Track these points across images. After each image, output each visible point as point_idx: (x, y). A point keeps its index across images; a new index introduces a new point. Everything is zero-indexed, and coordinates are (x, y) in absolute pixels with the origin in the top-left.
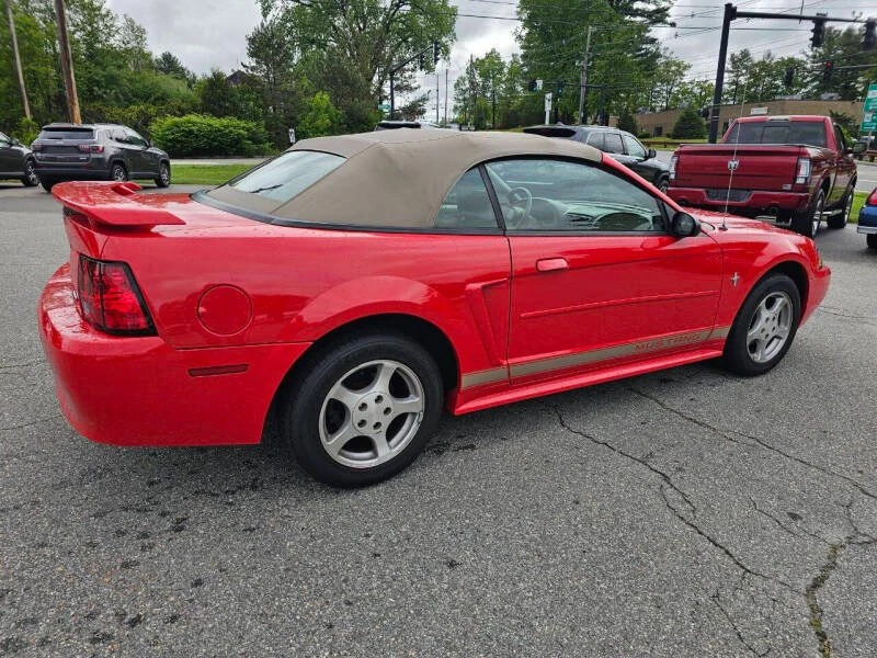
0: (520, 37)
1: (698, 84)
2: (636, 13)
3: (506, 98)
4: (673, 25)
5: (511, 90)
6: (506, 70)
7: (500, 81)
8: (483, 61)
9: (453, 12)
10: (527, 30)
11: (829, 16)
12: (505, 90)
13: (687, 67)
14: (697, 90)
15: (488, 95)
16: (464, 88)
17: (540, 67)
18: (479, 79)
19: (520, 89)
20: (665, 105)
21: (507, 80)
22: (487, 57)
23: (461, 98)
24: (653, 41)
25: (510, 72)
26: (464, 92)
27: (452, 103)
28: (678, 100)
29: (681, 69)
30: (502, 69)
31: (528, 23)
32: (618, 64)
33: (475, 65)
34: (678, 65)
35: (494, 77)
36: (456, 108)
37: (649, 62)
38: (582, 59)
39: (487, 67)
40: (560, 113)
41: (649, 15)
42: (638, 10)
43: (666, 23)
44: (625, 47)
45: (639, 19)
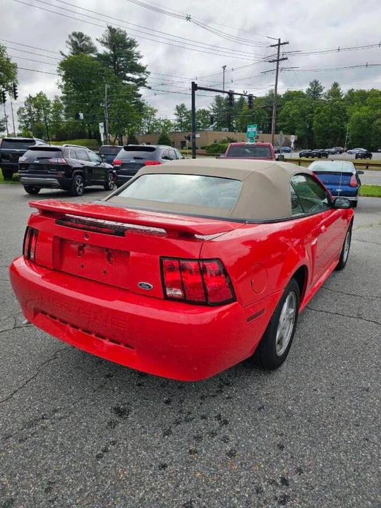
0: (61, 86)
1: (163, 120)
2: (128, 79)
3: (54, 122)
4: (150, 88)
5: (56, 117)
6: (52, 105)
7: (49, 112)
8: (35, 99)
9: (15, 66)
10: (65, 83)
11: (235, 92)
12: (53, 117)
13: (156, 111)
14: (162, 123)
15: (42, 120)
16: (24, 114)
17: (77, 105)
18: (35, 110)
19: (63, 117)
20: (147, 130)
21: (54, 111)
22: (38, 96)
23: (23, 120)
24: (140, 96)
25: (55, 107)
26: (25, 116)
27: (17, 124)
28: (153, 128)
29: (153, 112)
30: (48, 104)
31: (65, 78)
32: (124, 107)
33: (30, 100)
34: (151, 109)
35: (44, 109)
36: (20, 127)
37: (140, 107)
38: (103, 102)
39: (38, 102)
40: (93, 133)
41: (136, 81)
42: (129, 78)
43: (145, 86)
44: (127, 97)
45: (130, 83)
